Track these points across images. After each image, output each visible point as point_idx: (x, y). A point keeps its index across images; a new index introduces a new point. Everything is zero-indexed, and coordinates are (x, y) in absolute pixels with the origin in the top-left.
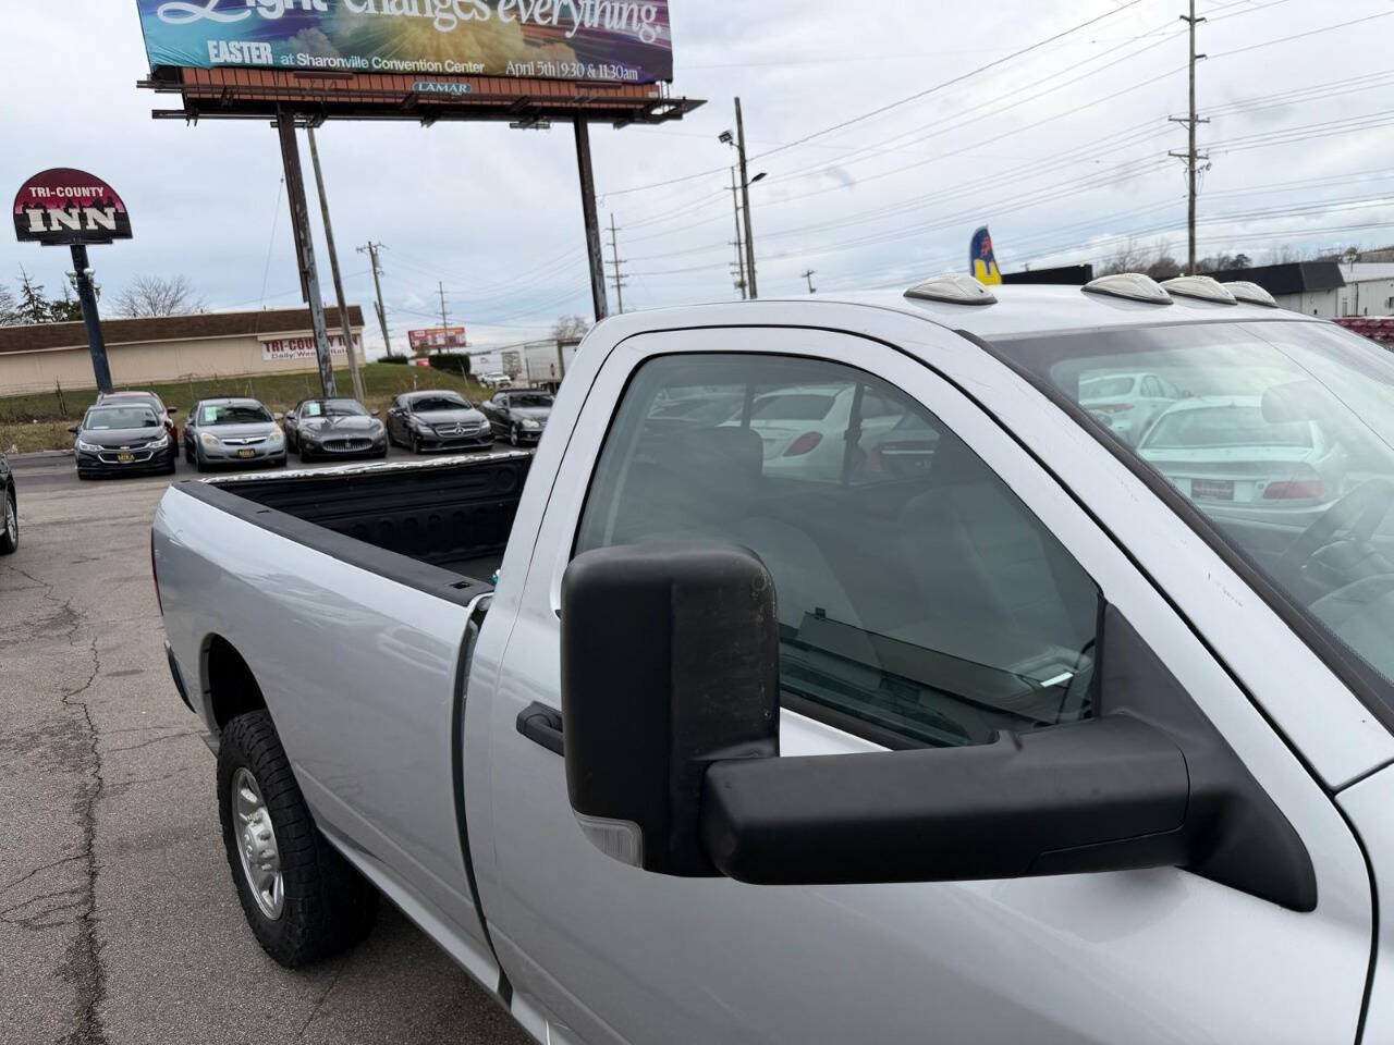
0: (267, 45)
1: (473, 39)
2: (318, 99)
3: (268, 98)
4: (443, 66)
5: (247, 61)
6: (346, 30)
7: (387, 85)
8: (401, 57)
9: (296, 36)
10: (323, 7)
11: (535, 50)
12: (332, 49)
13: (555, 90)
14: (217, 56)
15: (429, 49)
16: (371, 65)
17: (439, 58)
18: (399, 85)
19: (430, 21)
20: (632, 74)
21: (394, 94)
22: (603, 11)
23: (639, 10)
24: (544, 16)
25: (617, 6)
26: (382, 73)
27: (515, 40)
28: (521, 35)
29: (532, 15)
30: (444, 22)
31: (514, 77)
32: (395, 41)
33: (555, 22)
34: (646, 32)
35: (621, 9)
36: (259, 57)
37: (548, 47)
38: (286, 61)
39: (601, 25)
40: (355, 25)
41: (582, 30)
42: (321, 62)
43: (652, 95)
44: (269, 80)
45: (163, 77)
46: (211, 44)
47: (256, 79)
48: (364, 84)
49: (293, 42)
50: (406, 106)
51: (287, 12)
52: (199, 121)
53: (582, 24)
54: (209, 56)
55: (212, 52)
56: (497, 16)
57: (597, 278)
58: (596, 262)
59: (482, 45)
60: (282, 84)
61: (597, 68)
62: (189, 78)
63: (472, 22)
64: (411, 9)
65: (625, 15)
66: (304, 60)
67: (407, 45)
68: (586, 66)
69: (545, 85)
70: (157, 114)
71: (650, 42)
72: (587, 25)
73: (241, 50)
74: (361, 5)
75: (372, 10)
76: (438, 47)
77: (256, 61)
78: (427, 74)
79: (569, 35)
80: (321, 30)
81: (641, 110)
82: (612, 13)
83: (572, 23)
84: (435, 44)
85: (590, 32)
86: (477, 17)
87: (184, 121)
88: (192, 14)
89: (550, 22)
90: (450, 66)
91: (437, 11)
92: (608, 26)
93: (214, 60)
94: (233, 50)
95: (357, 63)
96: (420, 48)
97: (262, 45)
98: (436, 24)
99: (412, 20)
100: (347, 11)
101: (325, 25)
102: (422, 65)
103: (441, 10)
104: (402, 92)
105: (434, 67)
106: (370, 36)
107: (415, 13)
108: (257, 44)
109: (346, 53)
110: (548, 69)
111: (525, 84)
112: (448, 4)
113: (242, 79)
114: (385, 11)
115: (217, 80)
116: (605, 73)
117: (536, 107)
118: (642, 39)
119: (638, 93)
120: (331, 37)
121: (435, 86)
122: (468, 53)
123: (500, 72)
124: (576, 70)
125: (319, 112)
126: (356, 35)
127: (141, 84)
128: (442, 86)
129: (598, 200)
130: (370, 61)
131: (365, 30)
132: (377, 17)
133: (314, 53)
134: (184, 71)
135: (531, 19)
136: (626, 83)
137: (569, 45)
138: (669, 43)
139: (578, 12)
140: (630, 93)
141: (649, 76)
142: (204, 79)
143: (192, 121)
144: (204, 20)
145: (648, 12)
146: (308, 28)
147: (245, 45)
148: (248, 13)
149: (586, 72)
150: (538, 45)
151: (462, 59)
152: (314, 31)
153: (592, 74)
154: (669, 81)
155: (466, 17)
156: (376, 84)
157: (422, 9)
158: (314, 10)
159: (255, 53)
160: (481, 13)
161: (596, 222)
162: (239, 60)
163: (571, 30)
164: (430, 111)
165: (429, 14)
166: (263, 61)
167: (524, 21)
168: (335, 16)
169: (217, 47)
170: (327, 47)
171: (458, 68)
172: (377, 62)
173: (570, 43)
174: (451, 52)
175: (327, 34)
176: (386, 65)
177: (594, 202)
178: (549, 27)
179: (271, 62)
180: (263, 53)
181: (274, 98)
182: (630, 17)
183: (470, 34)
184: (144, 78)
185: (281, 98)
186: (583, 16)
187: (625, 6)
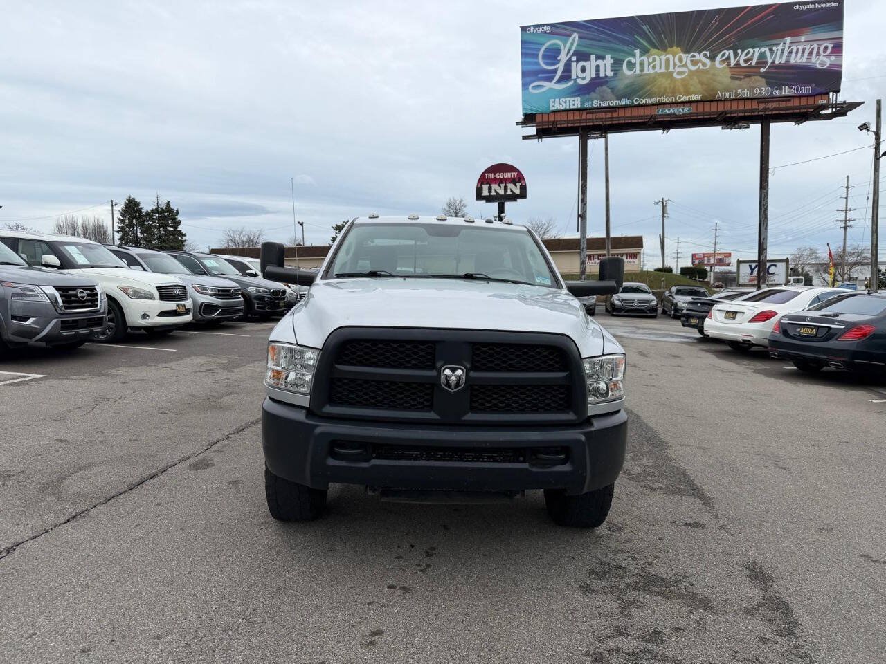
0: (579, 98)
1: (697, 81)
2: (601, 123)
3: (576, 125)
4: (676, 98)
5: (568, 107)
6: (621, 85)
7: (641, 112)
8: (650, 96)
9: (594, 91)
10: (610, 74)
11: (738, 82)
12: (613, 96)
13: (748, 106)
14: (554, 106)
15: (668, 91)
16: (633, 103)
17: (674, 94)
18: (648, 112)
19: (672, 73)
20: (807, 90)
21: (644, 117)
22: (790, 53)
23: (819, 48)
24: (746, 61)
25: (801, 48)
26: (639, 106)
27: (725, 78)
28: (729, 74)
29: (738, 61)
30: (679, 73)
31: (721, 100)
32: (648, 88)
33: (754, 64)
34: (822, 61)
35: (804, 49)
36: (574, 105)
37: (746, 79)
38: (587, 105)
39: (787, 61)
40: (627, 82)
41: (773, 66)
42: (605, 104)
43: (822, 102)
44: (577, 116)
45: (528, 119)
46: (551, 100)
47: (571, 116)
48: (628, 113)
49: (593, 95)
50: (650, 123)
51: (592, 79)
52: (543, 139)
53: (773, 62)
54: (549, 107)
55: (551, 104)
56: (714, 65)
57: (763, 220)
58: (763, 209)
59: (701, 83)
60: (584, 117)
61: (781, 89)
62: (538, 119)
63: (698, 71)
64: (661, 68)
65: (807, 52)
66: (597, 104)
67: (655, 89)
68: (772, 89)
69: (741, 103)
70: (525, 138)
71: (825, 67)
72: (777, 62)
73: (565, 102)
74: (632, 70)
75: (638, 72)
76: (674, 88)
77: (572, 107)
78: (665, 104)
79: (762, 70)
80: (608, 87)
81: (812, 112)
82: (797, 52)
83: (766, 63)
84: (672, 86)
85: (780, 67)
86: (702, 67)
87: (537, 140)
88: (545, 86)
89: (751, 64)
90: (680, 98)
91: (676, 68)
92: (792, 61)
93: (552, 109)
94: (561, 102)
95: (626, 102)
96: (662, 90)
97: (576, 98)
98: (675, 75)
99: (661, 75)
100: (624, 74)
101: (611, 84)
102: (663, 99)
103: (679, 66)
104: (648, 116)
105: (670, 99)
106: (634, 87)
107: (663, 70)
108: (573, 98)
109: (619, 99)
110: (744, 93)
111: (728, 104)
112: (684, 63)
113: (564, 117)
114: (646, 71)
115: (552, 119)
116: (786, 91)
117: (734, 117)
118: (818, 66)
119: (811, 101)
120: (612, 89)
121: (669, 110)
122: (692, 89)
123: (712, 98)
124: (765, 91)
125: (604, 130)
126: (627, 87)
127: (518, 124)
128: (673, 110)
129: (770, 171)
130: (632, 100)
131: (632, 84)
132: (641, 76)
133: (603, 99)
134: (537, 116)
135: (738, 64)
136: (801, 96)
137: (762, 77)
138: (841, 66)
139: (772, 56)
140: (804, 102)
141: (820, 90)
142: (545, 119)
143: (540, 140)
144: (550, 89)
145: (826, 48)
146: (602, 86)
147: (568, 99)
148: (572, 82)
149: (772, 92)
150: (740, 79)
151: (688, 94)
152: (605, 88)
153: (777, 93)
154: (838, 91)
155: (694, 68)
156: (635, 112)
157: (667, 67)
158: (606, 76)
159: (572, 103)
160: (704, 64)
161: (768, 185)
162: (563, 107)
163: (764, 67)
164: (667, 124)
165: (671, 69)
166: (575, 107)
167: (732, 66)
168: (617, 78)
169: (554, 102)
170: (610, 95)
171: (685, 99)
172: (636, 101)
173: (763, 75)
174: (682, 90)
175: (611, 88)
176: (642, 101)
177: (768, 172)
178: (750, 67)
179: (579, 106)
180: (576, 102)
181: (578, 125)
182: (811, 53)
183: (695, 78)
184: (521, 121)
185: (582, 124)
186: (775, 58)
187: (808, 47)
